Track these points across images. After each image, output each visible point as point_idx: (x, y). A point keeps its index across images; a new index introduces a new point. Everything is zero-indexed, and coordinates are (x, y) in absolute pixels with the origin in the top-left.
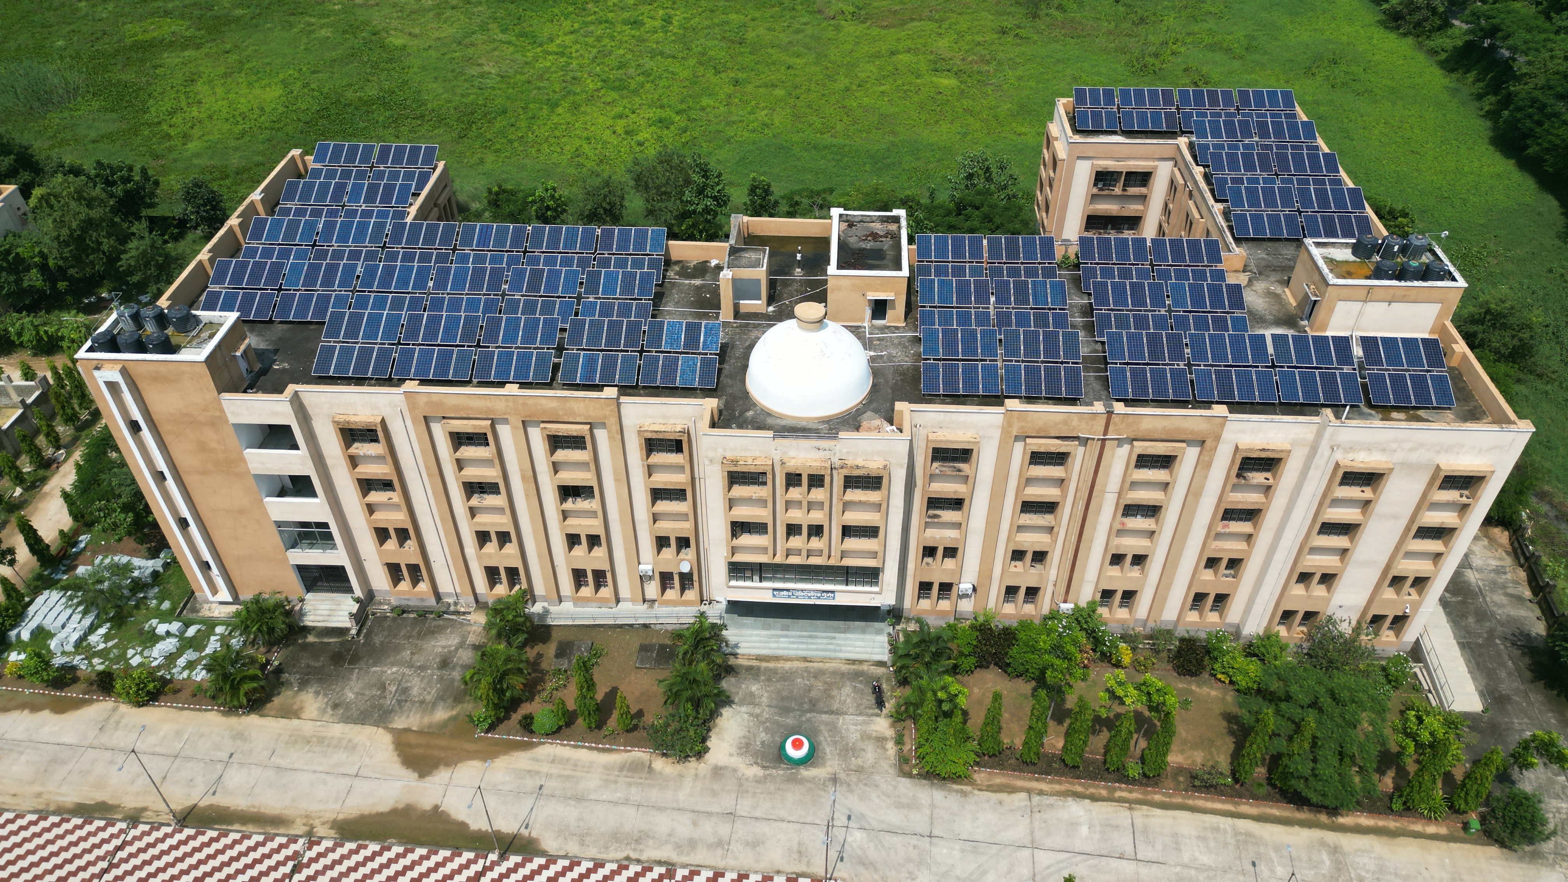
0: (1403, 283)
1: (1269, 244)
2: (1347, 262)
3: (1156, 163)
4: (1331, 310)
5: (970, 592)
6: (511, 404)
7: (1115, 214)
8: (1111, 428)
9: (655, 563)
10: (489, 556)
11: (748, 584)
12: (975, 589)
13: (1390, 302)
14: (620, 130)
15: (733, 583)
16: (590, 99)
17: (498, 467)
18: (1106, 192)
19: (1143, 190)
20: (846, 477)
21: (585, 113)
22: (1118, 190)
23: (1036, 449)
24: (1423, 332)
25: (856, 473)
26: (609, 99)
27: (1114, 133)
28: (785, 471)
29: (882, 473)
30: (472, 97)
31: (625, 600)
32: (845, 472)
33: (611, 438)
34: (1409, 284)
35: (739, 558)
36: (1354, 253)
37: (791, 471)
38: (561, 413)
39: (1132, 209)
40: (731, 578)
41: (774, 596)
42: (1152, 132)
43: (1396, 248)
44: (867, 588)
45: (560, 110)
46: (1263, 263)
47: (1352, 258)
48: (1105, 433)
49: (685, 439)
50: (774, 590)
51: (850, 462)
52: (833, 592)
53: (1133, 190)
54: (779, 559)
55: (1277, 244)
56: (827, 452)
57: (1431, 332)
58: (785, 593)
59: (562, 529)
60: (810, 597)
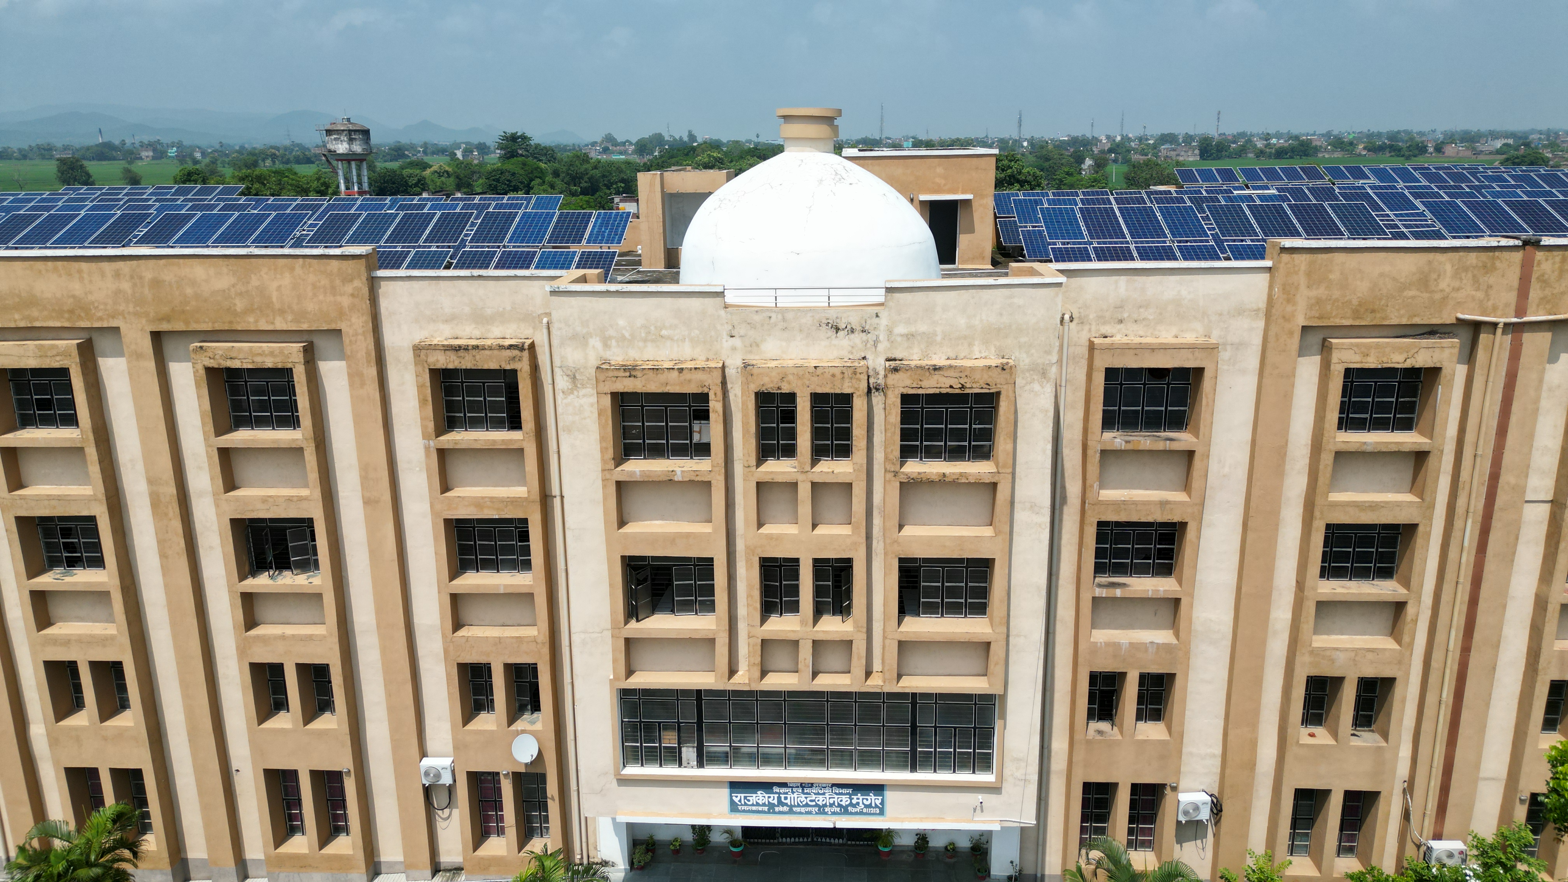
5: (1205, 815)
6: (126, 286)
8: (1535, 293)
9: (459, 747)
10: (76, 735)
11: (670, 771)
12: (1217, 809)
15: (633, 770)
17: (94, 469)
20: (906, 399)
23: (1356, 361)
25: (932, 385)
28: (754, 387)
29: (997, 382)
31: (393, 868)
32: (903, 384)
33: (354, 377)
35: (642, 680)
37: (770, 385)
38: (240, 305)
40: (631, 755)
41: (734, 807)
44: (964, 777)
48: (1520, 311)
49: (523, 367)
50: (736, 786)
51: (914, 357)
52: (878, 788)
54: (743, 680)
56: (857, 338)
58: (760, 797)
59: (242, 651)
60: (821, 810)
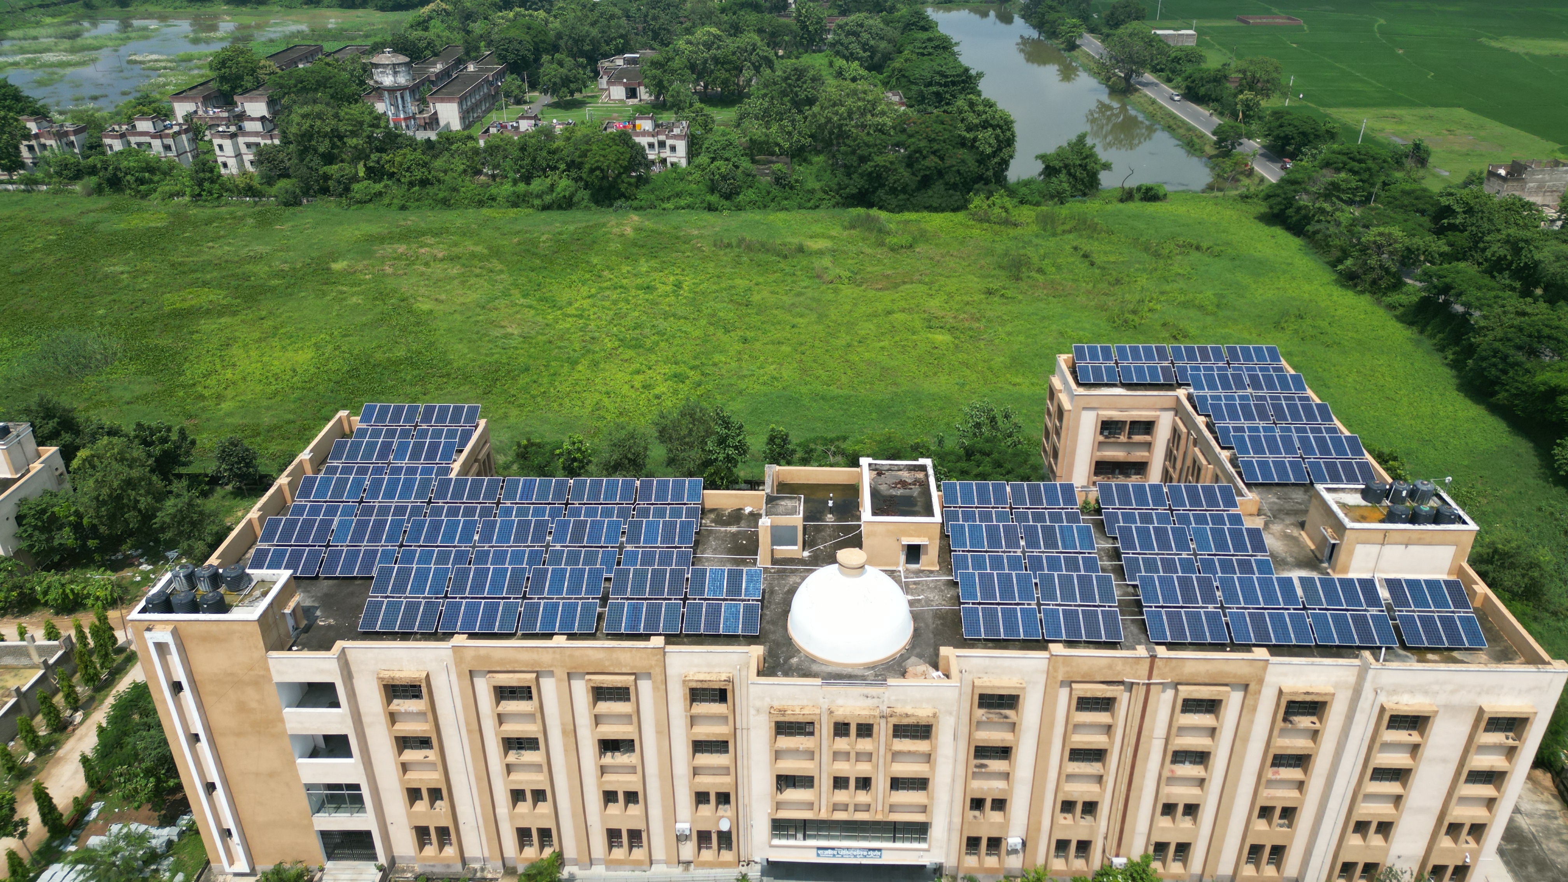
0: (1417, 527)
1: (1278, 489)
2: (1359, 506)
3: (1158, 413)
4: (1351, 553)
5: (1019, 847)
6: (558, 656)
7: (1122, 459)
8: (1155, 672)
9: (693, 822)
10: (522, 816)
11: (792, 842)
12: (1024, 844)
13: (1407, 545)
14: (637, 385)
15: (776, 842)
16: (609, 356)
17: (539, 721)
18: (1112, 440)
19: (1147, 438)
20: (895, 726)
21: (603, 369)
22: (1123, 438)
23: (1082, 695)
24: (1441, 573)
25: (905, 721)
26: (626, 357)
27: (1114, 385)
28: (833, 721)
29: (931, 721)
30: (496, 356)
31: (659, 862)
32: (894, 721)
33: (655, 688)
34: (1422, 527)
35: (784, 814)
36: (1364, 498)
37: (840, 720)
38: (607, 663)
39: (1138, 455)
40: (774, 836)
41: (818, 855)
42: (1150, 384)
43: (1404, 493)
44: (915, 845)
45: (580, 367)
46: (1276, 507)
47: (1363, 503)
48: (1150, 678)
49: (729, 688)
50: (819, 848)
51: (899, 709)
52: (880, 850)
53: (1137, 438)
54: (824, 815)
55: (1285, 489)
56: (876, 700)
57: (1449, 573)
58: (830, 852)
59: (600, 784)
60: (855, 856)
